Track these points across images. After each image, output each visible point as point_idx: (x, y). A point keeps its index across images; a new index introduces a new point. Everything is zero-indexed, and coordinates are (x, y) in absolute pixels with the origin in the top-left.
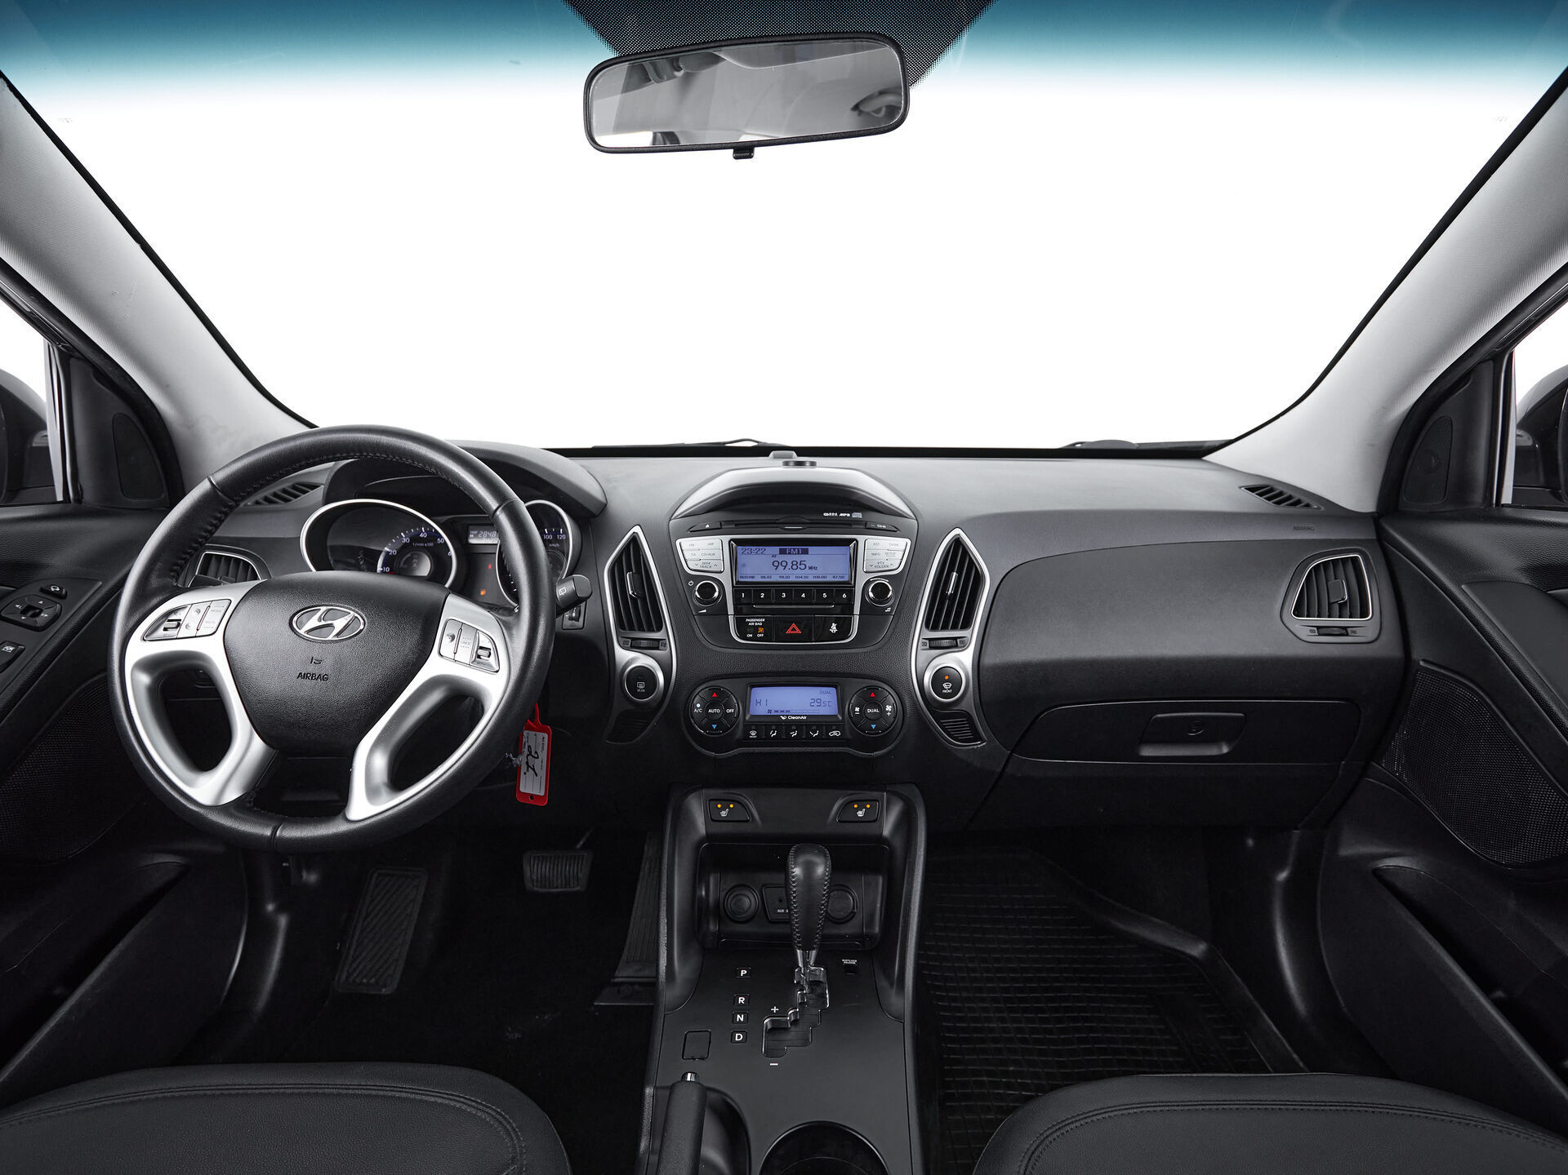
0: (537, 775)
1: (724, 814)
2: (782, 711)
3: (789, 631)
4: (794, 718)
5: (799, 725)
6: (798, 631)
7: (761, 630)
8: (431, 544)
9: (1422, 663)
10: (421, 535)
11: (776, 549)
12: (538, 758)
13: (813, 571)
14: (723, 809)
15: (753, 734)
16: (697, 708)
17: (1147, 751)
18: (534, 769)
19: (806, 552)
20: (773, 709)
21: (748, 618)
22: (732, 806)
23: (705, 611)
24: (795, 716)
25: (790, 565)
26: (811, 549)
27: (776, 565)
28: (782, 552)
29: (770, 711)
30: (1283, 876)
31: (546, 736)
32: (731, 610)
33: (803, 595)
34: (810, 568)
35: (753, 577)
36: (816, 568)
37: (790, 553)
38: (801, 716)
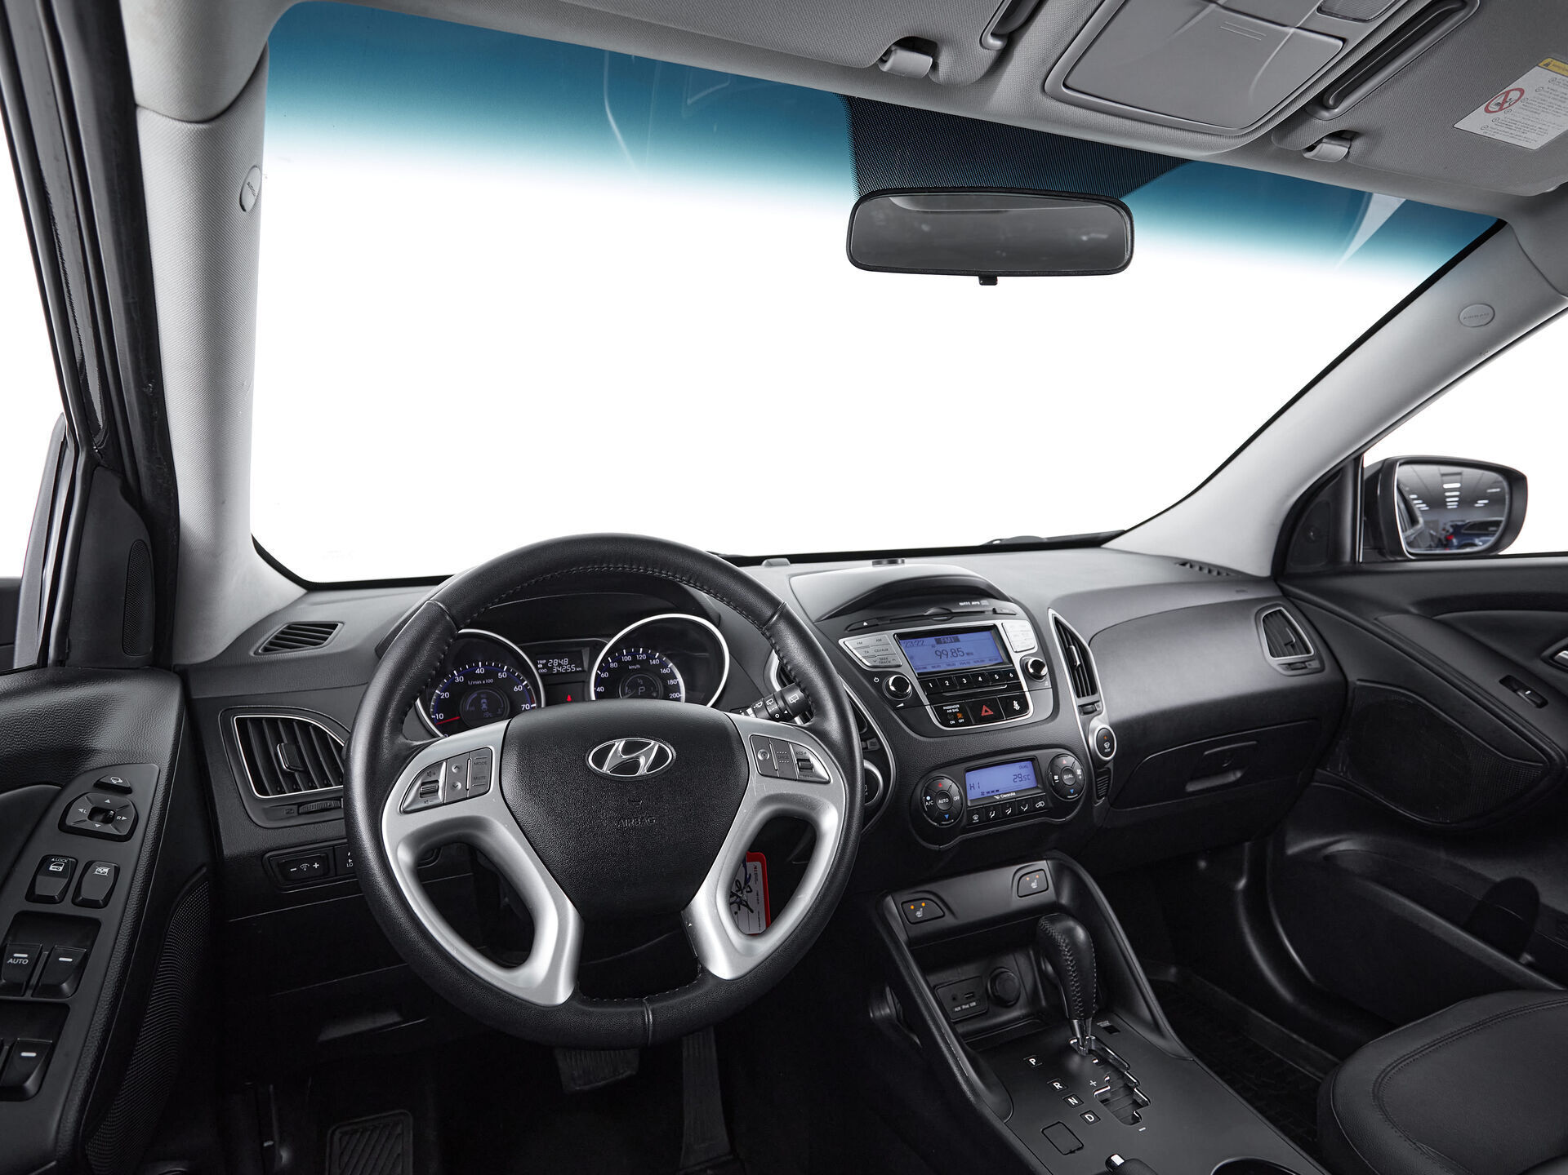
0: (752, 912)
1: (919, 914)
2: (993, 792)
3: (983, 714)
4: (1005, 796)
5: (1012, 803)
6: (991, 713)
7: (960, 715)
8: (491, 681)
9: (1358, 683)
10: (478, 671)
11: (932, 640)
12: (751, 891)
13: (971, 657)
14: (916, 909)
15: (976, 818)
16: (928, 801)
17: (1191, 787)
18: (747, 906)
19: (957, 640)
20: (985, 791)
21: (946, 706)
22: (923, 905)
23: (902, 705)
24: (1006, 794)
25: (950, 654)
26: (960, 636)
27: (940, 654)
28: (938, 642)
29: (983, 793)
30: (1242, 884)
31: (758, 864)
32: (925, 701)
33: (980, 679)
34: (968, 654)
35: (925, 668)
36: (972, 654)
37: (945, 643)
38: (1010, 793)
